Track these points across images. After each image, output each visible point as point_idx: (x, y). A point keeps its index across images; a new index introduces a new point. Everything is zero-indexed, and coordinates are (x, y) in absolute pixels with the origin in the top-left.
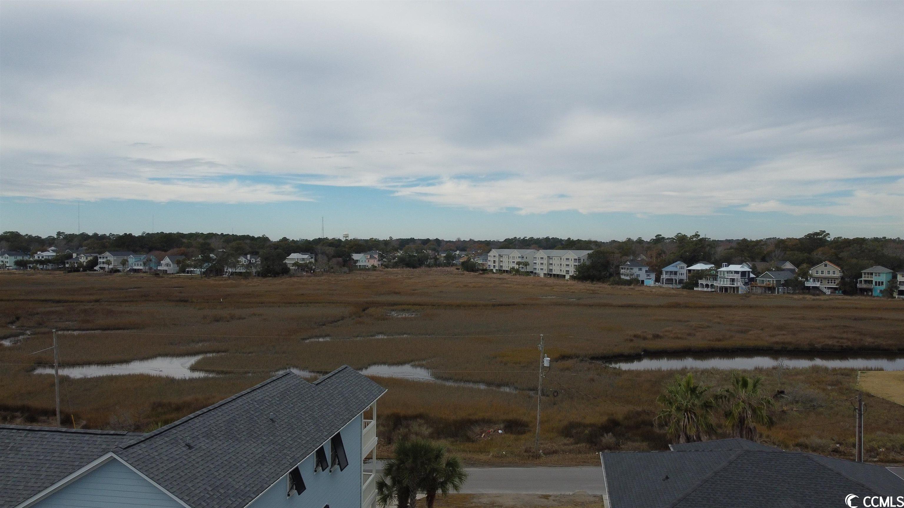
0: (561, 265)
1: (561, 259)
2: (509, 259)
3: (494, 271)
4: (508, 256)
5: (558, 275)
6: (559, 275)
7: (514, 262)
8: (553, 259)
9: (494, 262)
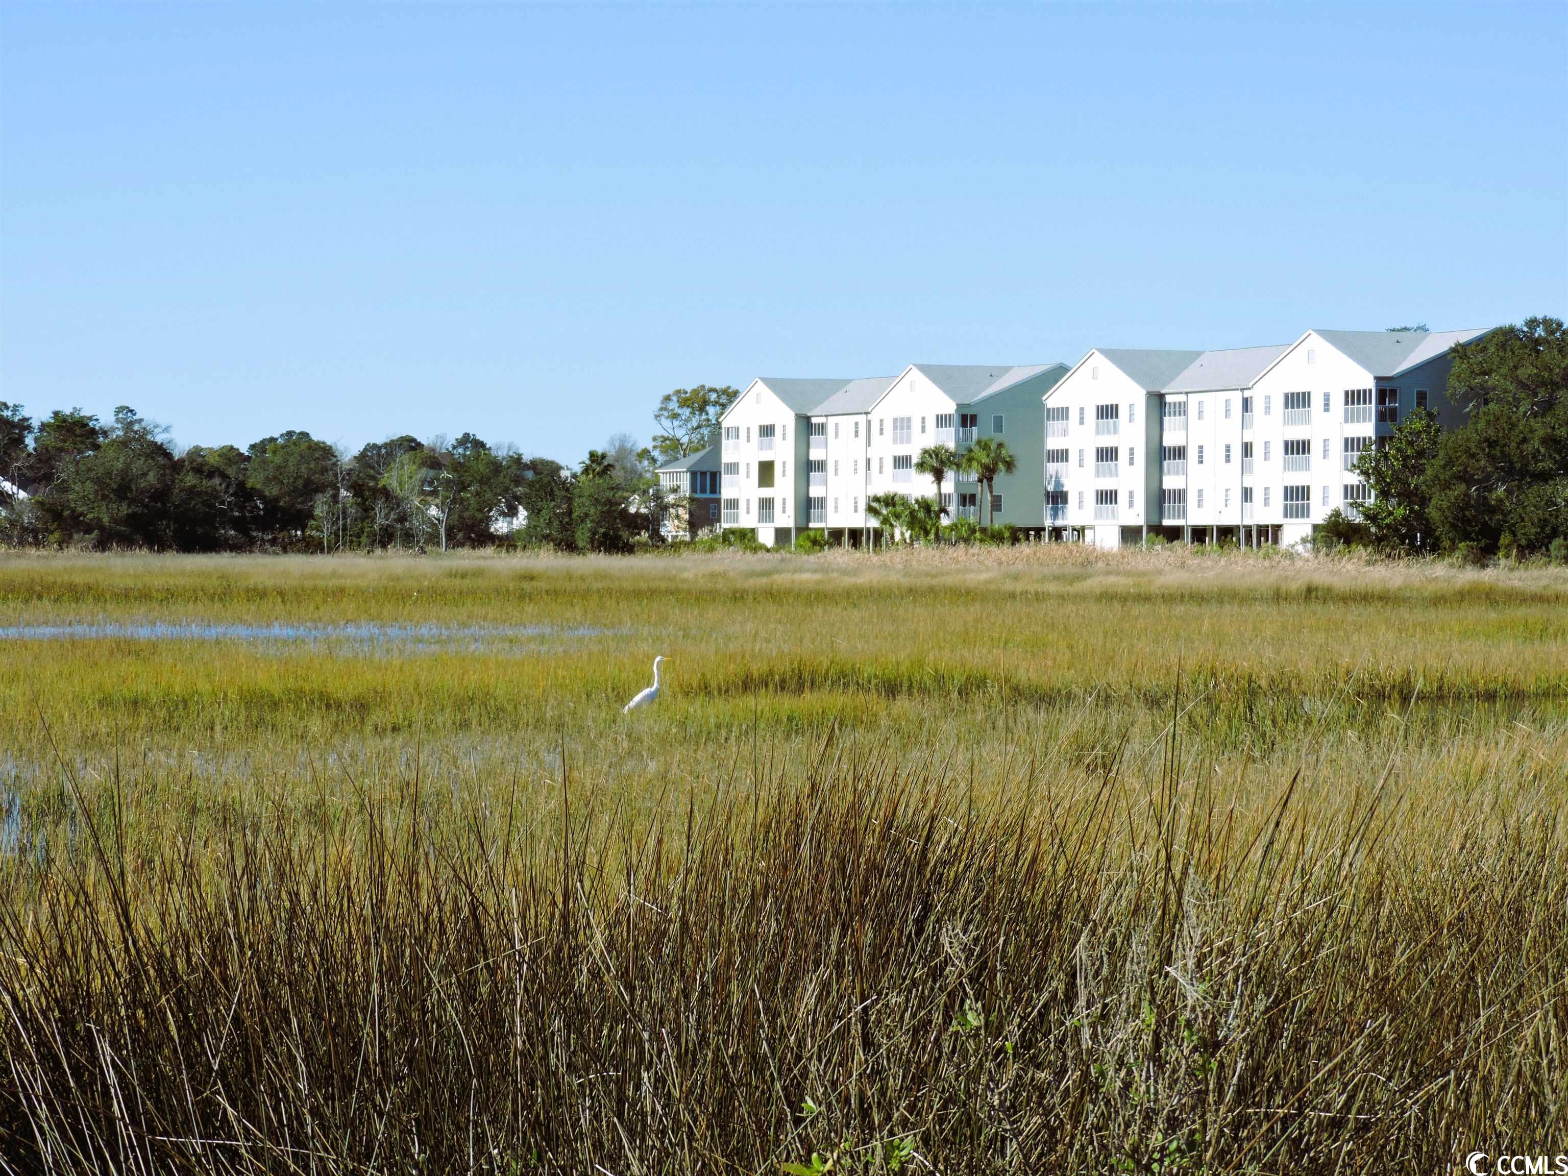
0: (1247, 449)
1: (1246, 404)
2: (868, 443)
3: (766, 537)
4: (862, 419)
5: (1226, 533)
6: (1238, 527)
7: (901, 462)
8: (1192, 410)
9: (766, 472)
